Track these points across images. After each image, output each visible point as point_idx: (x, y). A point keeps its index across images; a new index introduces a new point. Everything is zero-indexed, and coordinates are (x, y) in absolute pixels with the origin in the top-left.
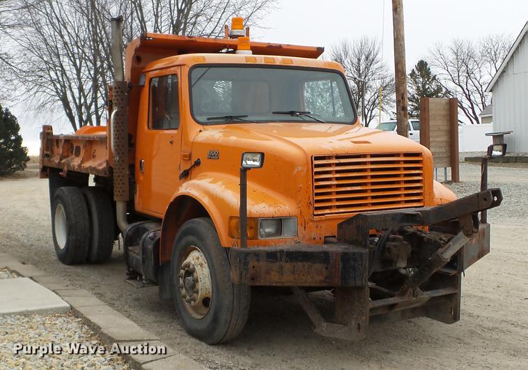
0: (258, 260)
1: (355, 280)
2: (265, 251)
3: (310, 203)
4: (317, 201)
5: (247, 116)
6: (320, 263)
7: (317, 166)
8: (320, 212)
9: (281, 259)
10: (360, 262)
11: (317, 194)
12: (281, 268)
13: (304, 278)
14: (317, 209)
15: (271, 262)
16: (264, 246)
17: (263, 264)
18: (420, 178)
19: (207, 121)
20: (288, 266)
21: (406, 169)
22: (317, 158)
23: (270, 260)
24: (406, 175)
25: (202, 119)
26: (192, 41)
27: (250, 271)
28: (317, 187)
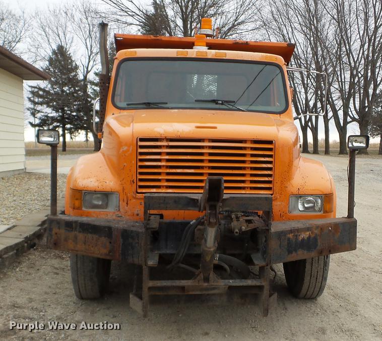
0: (59, 228)
1: (133, 257)
2: (64, 220)
3: (133, 181)
4: (141, 180)
5: (167, 103)
6: (105, 237)
7: (141, 147)
8: (144, 190)
9: (76, 229)
10: (137, 241)
11: (141, 174)
12: (76, 237)
13: (92, 249)
14: (141, 187)
15: (68, 231)
16: (87, 216)
17: (63, 231)
18: (269, 166)
19: (126, 106)
20: (81, 236)
21: (252, 155)
22: (142, 140)
23: (68, 229)
24: (252, 162)
25: (123, 104)
26: (158, 39)
27: (53, 237)
28: (141, 167)
